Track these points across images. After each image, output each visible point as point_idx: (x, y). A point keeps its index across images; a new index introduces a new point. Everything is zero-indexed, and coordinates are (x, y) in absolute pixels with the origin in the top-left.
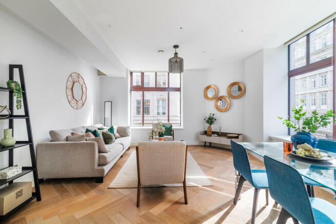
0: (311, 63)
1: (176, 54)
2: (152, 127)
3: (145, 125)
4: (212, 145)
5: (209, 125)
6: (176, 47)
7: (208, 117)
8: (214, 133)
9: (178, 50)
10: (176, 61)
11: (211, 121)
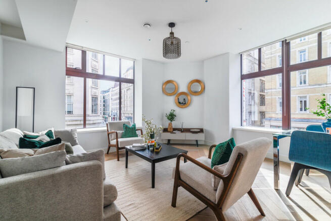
0: (262, 70)
1: (172, 33)
2: (106, 128)
3: (87, 126)
4: (171, 142)
5: (170, 122)
6: (172, 25)
7: (168, 114)
8: (175, 129)
9: (174, 30)
10: (172, 43)
11: (172, 117)
